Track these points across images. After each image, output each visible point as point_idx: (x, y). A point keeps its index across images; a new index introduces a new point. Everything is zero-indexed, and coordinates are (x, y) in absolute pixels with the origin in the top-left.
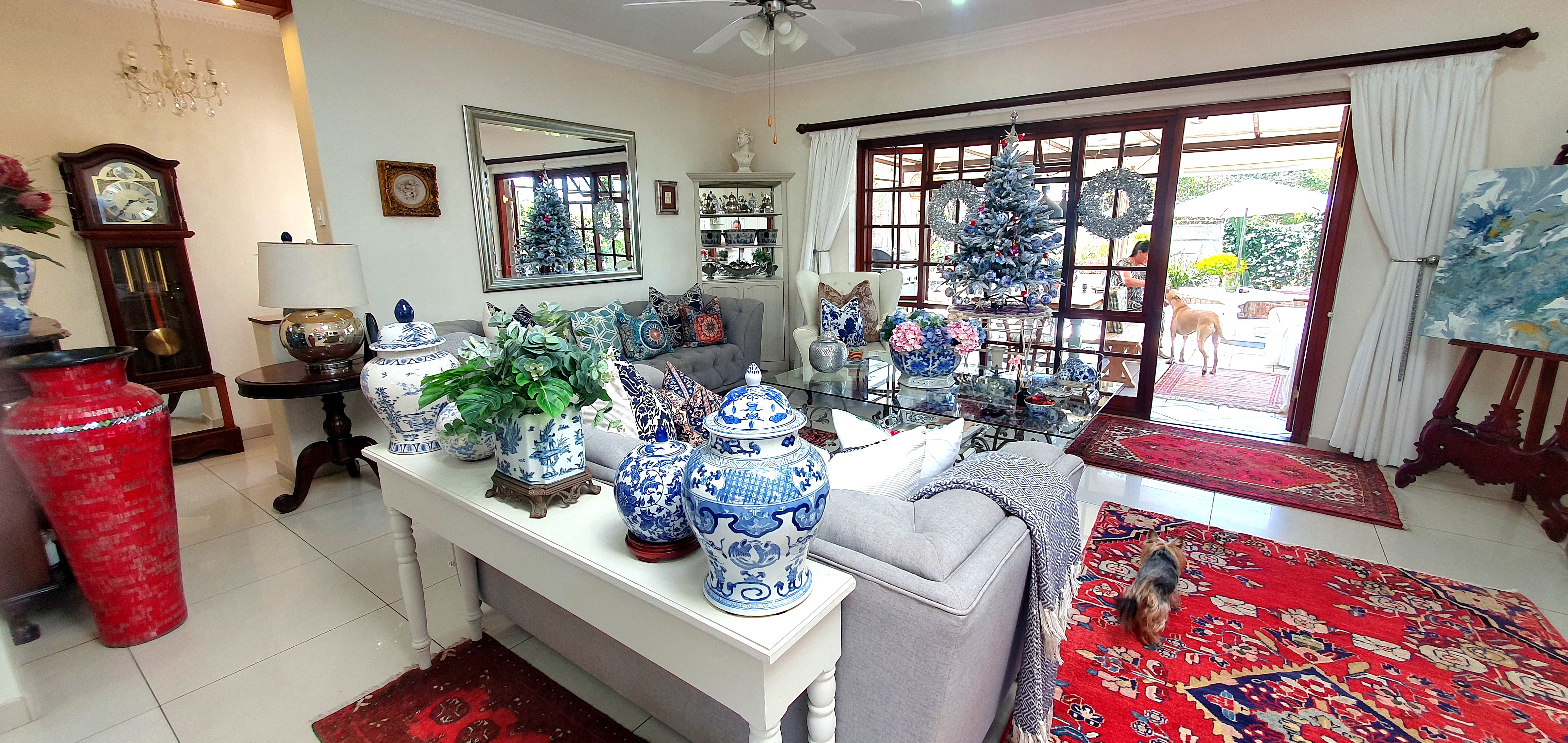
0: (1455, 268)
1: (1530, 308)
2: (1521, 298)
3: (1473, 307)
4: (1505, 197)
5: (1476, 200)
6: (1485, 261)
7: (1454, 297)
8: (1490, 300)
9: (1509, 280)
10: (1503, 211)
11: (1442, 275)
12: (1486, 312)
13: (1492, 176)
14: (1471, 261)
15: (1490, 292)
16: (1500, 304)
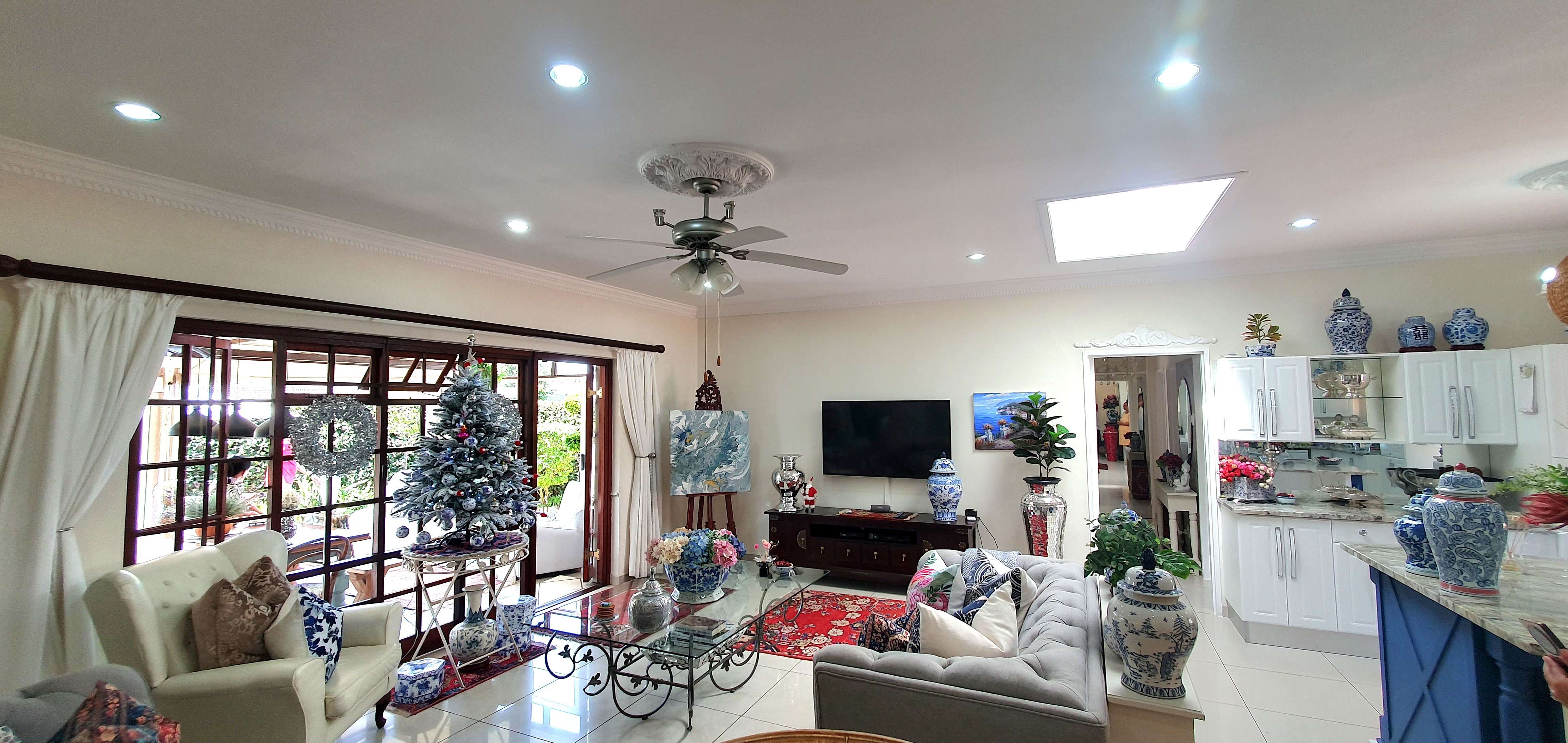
0: (678, 459)
1: (709, 474)
2: (705, 470)
3: (690, 477)
4: (687, 424)
5: (677, 425)
6: (689, 454)
7: (682, 473)
8: (695, 473)
9: (698, 463)
10: (688, 430)
11: (674, 462)
12: (696, 478)
13: (680, 414)
14: (683, 454)
15: (695, 468)
16: (700, 473)
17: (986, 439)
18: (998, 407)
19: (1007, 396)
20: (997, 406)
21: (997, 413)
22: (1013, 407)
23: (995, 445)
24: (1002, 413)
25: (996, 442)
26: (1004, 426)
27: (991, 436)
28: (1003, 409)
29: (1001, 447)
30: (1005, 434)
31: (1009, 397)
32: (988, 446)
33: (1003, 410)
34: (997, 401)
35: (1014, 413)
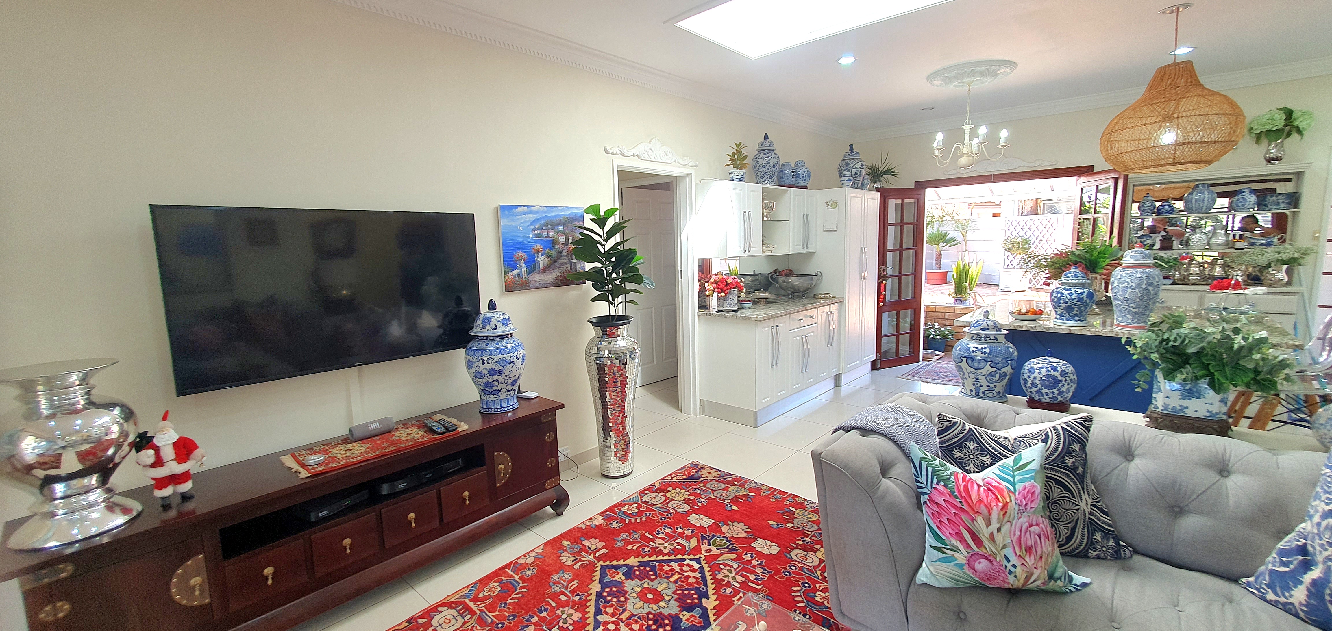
17: (519, 275)
18: (532, 227)
19: (543, 212)
20: (531, 224)
21: (531, 236)
22: (549, 226)
23: (530, 283)
24: (537, 236)
25: (531, 278)
26: (540, 254)
27: (525, 269)
28: (538, 229)
29: (537, 284)
30: (541, 266)
31: (546, 212)
32: (522, 284)
33: (539, 232)
34: (531, 217)
35: (551, 235)
